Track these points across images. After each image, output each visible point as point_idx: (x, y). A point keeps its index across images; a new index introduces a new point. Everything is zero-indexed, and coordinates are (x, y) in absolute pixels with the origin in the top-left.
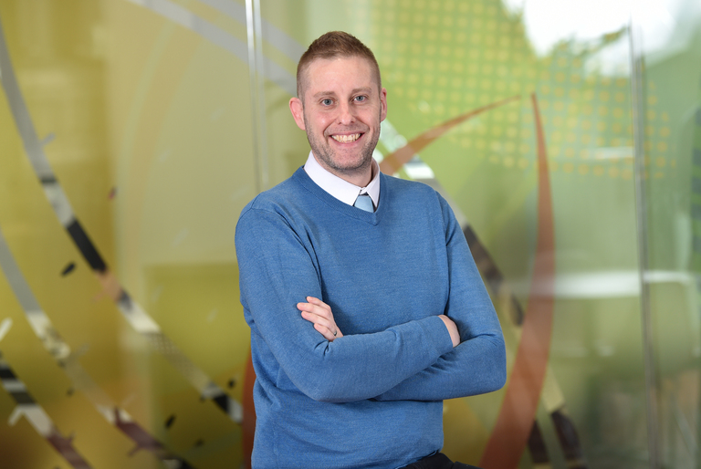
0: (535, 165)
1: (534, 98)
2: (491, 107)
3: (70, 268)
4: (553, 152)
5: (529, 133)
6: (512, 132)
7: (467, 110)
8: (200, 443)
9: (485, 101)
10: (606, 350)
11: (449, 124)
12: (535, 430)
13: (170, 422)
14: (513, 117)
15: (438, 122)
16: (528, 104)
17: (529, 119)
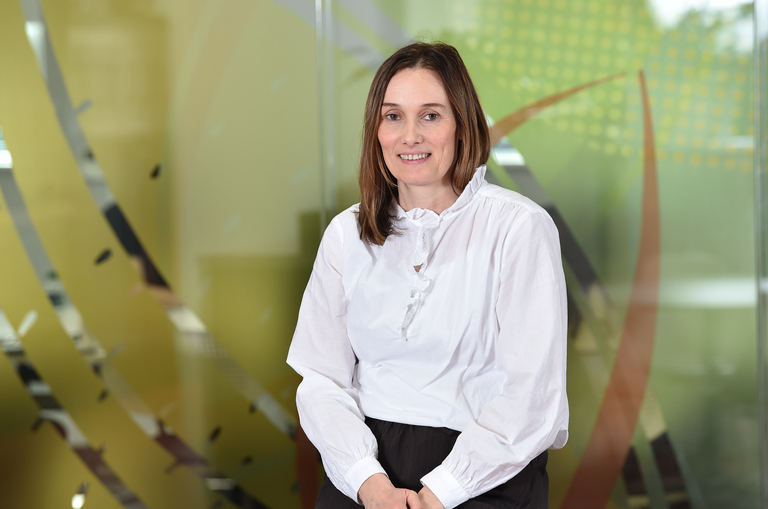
0: (641, 153)
1: (642, 76)
2: (592, 84)
3: (104, 256)
4: (661, 139)
5: (635, 116)
6: (615, 114)
7: (565, 87)
8: (248, 460)
9: (585, 77)
10: (727, 368)
11: (542, 104)
12: (632, 457)
13: (215, 434)
14: (617, 97)
15: (530, 101)
16: (633, 82)
17: (636, 99)
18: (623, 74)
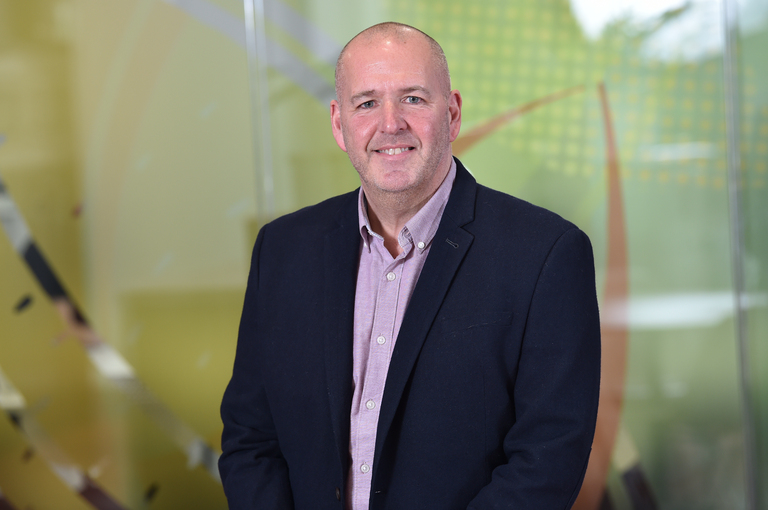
1: (602, 89)
3: (25, 303)
4: (625, 155)
13: (151, 493)
16: (593, 96)
17: (596, 113)
18: (582, 87)
